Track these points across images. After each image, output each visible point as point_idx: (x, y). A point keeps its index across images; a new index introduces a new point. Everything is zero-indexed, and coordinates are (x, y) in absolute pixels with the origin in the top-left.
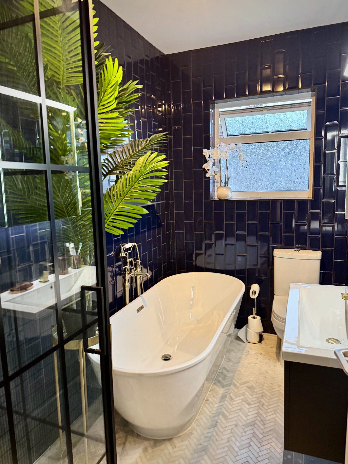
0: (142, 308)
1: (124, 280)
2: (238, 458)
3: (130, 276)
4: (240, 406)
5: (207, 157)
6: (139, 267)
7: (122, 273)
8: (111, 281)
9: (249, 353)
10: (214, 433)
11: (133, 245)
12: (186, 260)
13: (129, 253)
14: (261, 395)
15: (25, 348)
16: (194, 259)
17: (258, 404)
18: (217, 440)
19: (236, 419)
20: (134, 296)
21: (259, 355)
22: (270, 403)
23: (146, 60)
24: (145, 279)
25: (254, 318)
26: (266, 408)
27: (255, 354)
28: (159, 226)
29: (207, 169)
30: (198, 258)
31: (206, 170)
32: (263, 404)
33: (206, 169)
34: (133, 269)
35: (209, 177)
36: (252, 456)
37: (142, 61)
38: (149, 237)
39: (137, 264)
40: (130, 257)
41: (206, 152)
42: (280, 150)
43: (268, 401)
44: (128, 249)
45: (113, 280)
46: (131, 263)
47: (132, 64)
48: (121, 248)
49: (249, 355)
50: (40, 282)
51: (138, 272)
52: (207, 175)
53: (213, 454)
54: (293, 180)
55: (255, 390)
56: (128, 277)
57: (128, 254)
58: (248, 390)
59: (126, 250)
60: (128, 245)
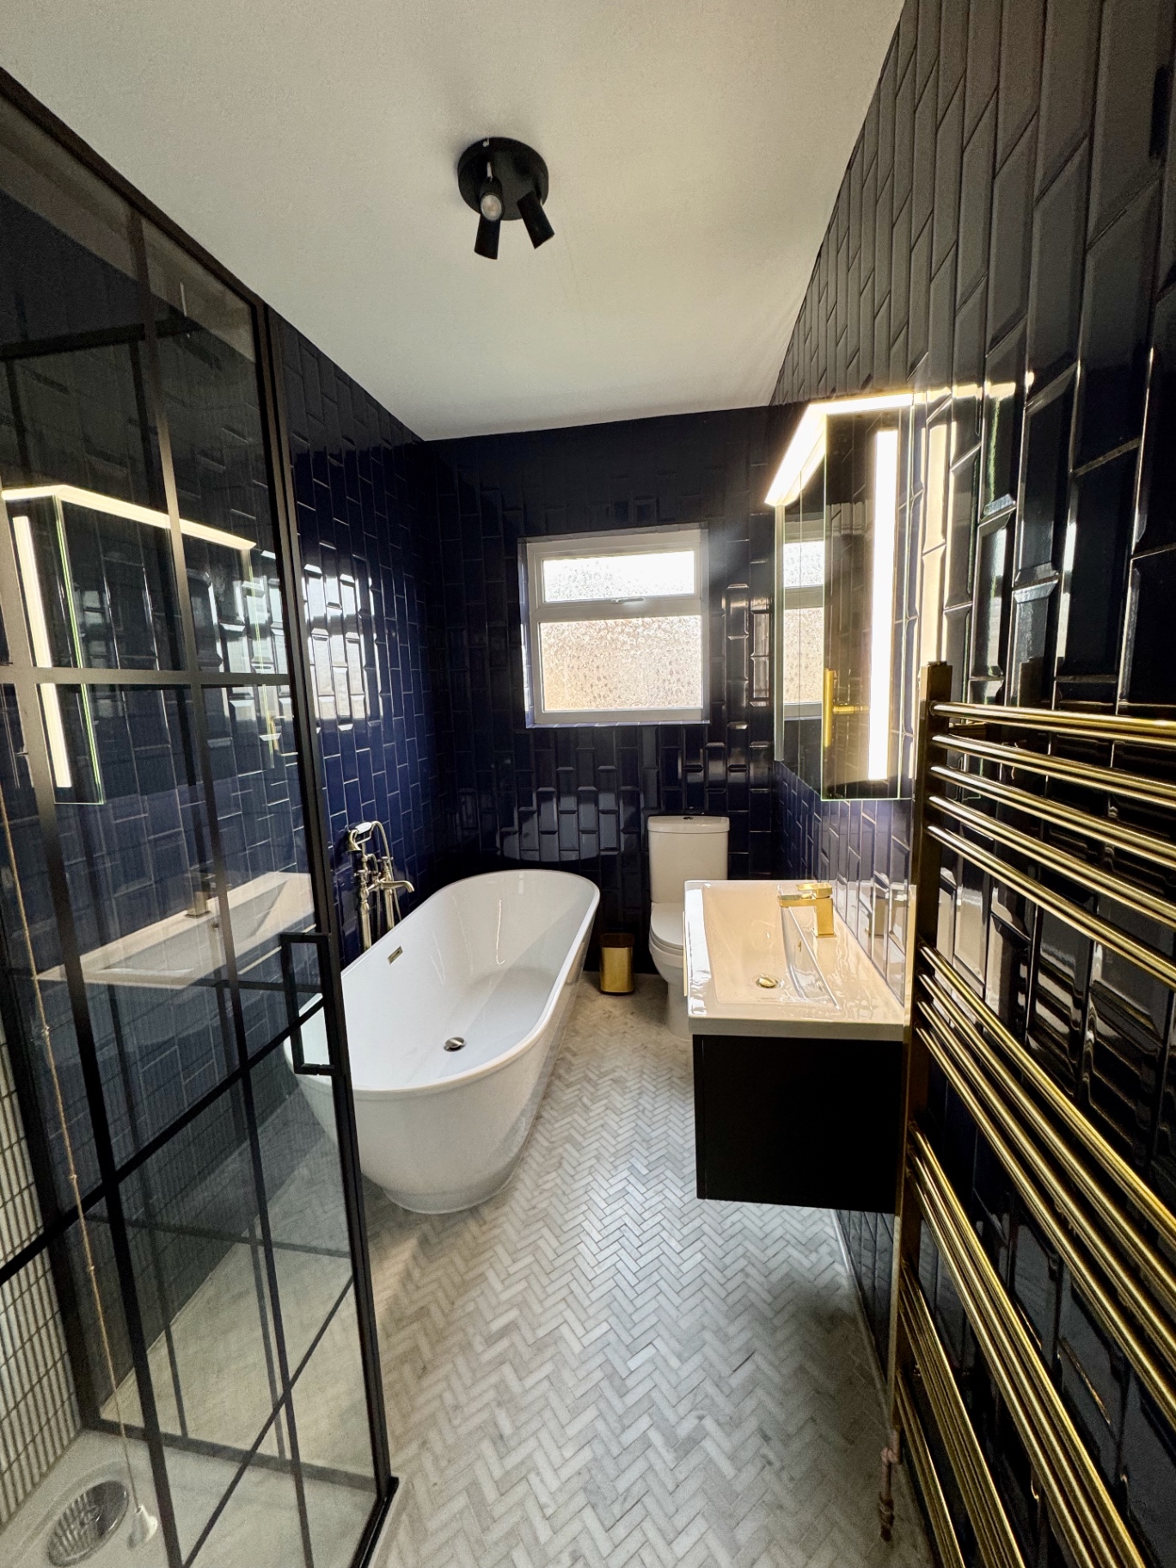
0: (398, 952)
1: (357, 899)
2: (606, 1222)
3: (370, 890)
4: (602, 1118)
6: (388, 870)
7: (353, 886)
9: (611, 1014)
10: (558, 1181)
11: (374, 825)
12: (483, 847)
13: (366, 842)
14: (639, 1091)
15: (141, 1071)
16: (498, 844)
17: (635, 1110)
18: (564, 1193)
19: (596, 1145)
20: (379, 930)
21: (629, 1016)
22: (656, 1106)
23: (386, 449)
24: (402, 893)
26: (650, 1115)
30: (506, 841)
32: (644, 1109)
34: (376, 875)
36: (631, 1212)
37: (377, 450)
38: (406, 807)
39: (384, 865)
40: (368, 852)
42: (651, 633)
43: (651, 1101)
44: (363, 834)
46: (370, 863)
47: (358, 453)
48: (349, 834)
50: (188, 915)
51: (387, 880)
53: (559, 1221)
54: (674, 690)
55: (628, 1084)
56: (366, 891)
57: (363, 845)
58: (614, 1086)
59: (360, 837)
60: (364, 827)
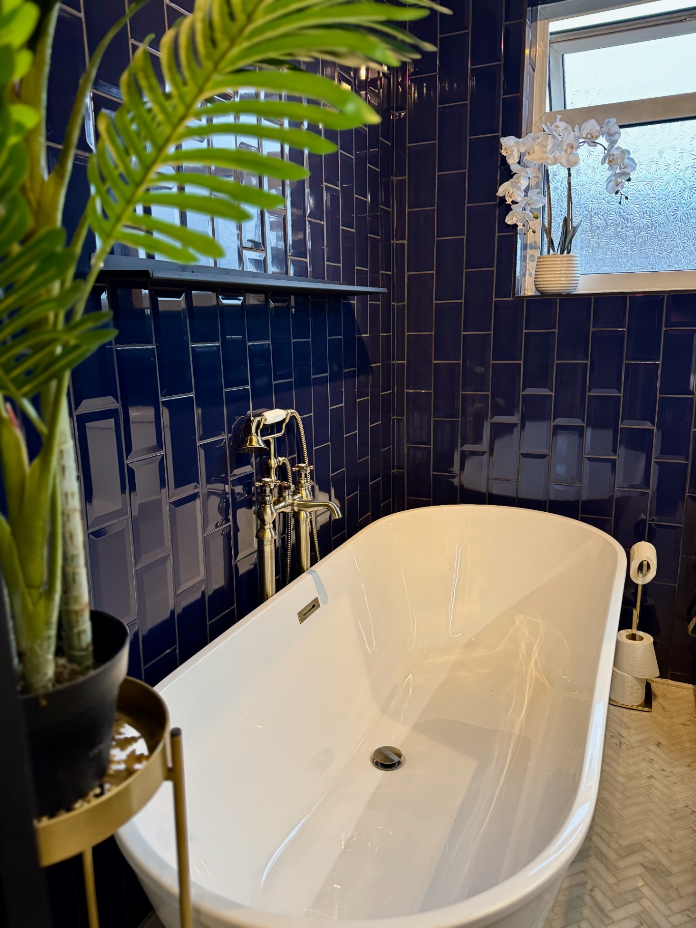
0: (314, 606)
1: (259, 522)
3: (279, 511)
5: (512, 161)
6: (306, 483)
7: (254, 502)
8: (221, 525)
9: (623, 740)
11: (290, 414)
12: (433, 471)
13: (275, 438)
16: (456, 467)
21: (653, 748)
24: (323, 519)
25: (633, 637)
27: (642, 742)
28: (364, 369)
29: (511, 200)
30: (467, 465)
31: (509, 201)
33: (507, 199)
34: (289, 488)
35: (515, 226)
38: (336, 400)
39: (300, 476)
40: (279, 453)
41: (510, 146)
44: (272, 426)
45: (227, 520)
46: (282, 472)
48: (250, 422)
49: (623, 747)
51: (304, 498)
52: (510, 220)
55: (673, 881)
56: (272, 511)
57: (272, 441)
58: (649, 878)
59: (267, 430)
60: (274, 416)
